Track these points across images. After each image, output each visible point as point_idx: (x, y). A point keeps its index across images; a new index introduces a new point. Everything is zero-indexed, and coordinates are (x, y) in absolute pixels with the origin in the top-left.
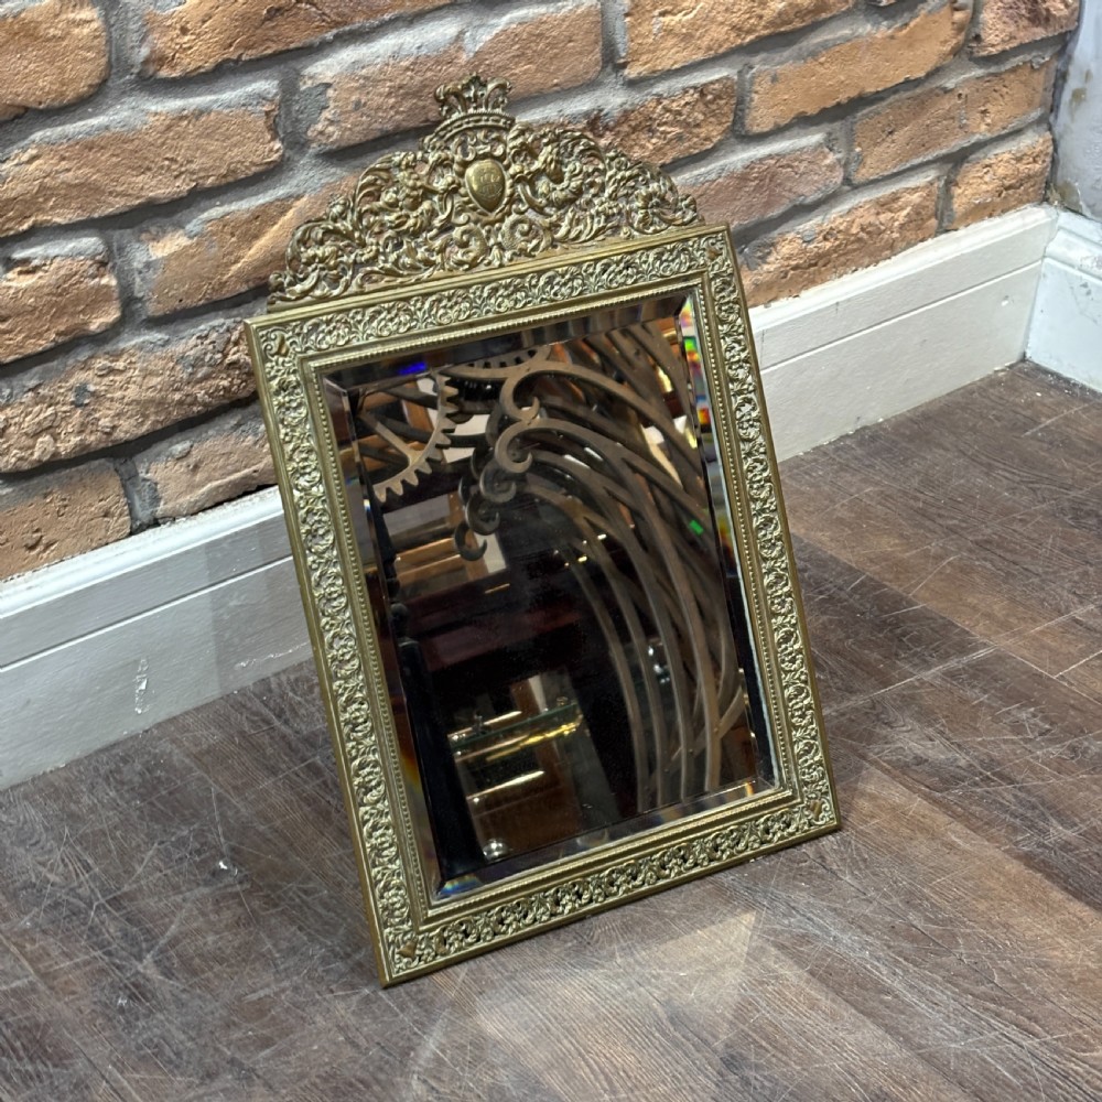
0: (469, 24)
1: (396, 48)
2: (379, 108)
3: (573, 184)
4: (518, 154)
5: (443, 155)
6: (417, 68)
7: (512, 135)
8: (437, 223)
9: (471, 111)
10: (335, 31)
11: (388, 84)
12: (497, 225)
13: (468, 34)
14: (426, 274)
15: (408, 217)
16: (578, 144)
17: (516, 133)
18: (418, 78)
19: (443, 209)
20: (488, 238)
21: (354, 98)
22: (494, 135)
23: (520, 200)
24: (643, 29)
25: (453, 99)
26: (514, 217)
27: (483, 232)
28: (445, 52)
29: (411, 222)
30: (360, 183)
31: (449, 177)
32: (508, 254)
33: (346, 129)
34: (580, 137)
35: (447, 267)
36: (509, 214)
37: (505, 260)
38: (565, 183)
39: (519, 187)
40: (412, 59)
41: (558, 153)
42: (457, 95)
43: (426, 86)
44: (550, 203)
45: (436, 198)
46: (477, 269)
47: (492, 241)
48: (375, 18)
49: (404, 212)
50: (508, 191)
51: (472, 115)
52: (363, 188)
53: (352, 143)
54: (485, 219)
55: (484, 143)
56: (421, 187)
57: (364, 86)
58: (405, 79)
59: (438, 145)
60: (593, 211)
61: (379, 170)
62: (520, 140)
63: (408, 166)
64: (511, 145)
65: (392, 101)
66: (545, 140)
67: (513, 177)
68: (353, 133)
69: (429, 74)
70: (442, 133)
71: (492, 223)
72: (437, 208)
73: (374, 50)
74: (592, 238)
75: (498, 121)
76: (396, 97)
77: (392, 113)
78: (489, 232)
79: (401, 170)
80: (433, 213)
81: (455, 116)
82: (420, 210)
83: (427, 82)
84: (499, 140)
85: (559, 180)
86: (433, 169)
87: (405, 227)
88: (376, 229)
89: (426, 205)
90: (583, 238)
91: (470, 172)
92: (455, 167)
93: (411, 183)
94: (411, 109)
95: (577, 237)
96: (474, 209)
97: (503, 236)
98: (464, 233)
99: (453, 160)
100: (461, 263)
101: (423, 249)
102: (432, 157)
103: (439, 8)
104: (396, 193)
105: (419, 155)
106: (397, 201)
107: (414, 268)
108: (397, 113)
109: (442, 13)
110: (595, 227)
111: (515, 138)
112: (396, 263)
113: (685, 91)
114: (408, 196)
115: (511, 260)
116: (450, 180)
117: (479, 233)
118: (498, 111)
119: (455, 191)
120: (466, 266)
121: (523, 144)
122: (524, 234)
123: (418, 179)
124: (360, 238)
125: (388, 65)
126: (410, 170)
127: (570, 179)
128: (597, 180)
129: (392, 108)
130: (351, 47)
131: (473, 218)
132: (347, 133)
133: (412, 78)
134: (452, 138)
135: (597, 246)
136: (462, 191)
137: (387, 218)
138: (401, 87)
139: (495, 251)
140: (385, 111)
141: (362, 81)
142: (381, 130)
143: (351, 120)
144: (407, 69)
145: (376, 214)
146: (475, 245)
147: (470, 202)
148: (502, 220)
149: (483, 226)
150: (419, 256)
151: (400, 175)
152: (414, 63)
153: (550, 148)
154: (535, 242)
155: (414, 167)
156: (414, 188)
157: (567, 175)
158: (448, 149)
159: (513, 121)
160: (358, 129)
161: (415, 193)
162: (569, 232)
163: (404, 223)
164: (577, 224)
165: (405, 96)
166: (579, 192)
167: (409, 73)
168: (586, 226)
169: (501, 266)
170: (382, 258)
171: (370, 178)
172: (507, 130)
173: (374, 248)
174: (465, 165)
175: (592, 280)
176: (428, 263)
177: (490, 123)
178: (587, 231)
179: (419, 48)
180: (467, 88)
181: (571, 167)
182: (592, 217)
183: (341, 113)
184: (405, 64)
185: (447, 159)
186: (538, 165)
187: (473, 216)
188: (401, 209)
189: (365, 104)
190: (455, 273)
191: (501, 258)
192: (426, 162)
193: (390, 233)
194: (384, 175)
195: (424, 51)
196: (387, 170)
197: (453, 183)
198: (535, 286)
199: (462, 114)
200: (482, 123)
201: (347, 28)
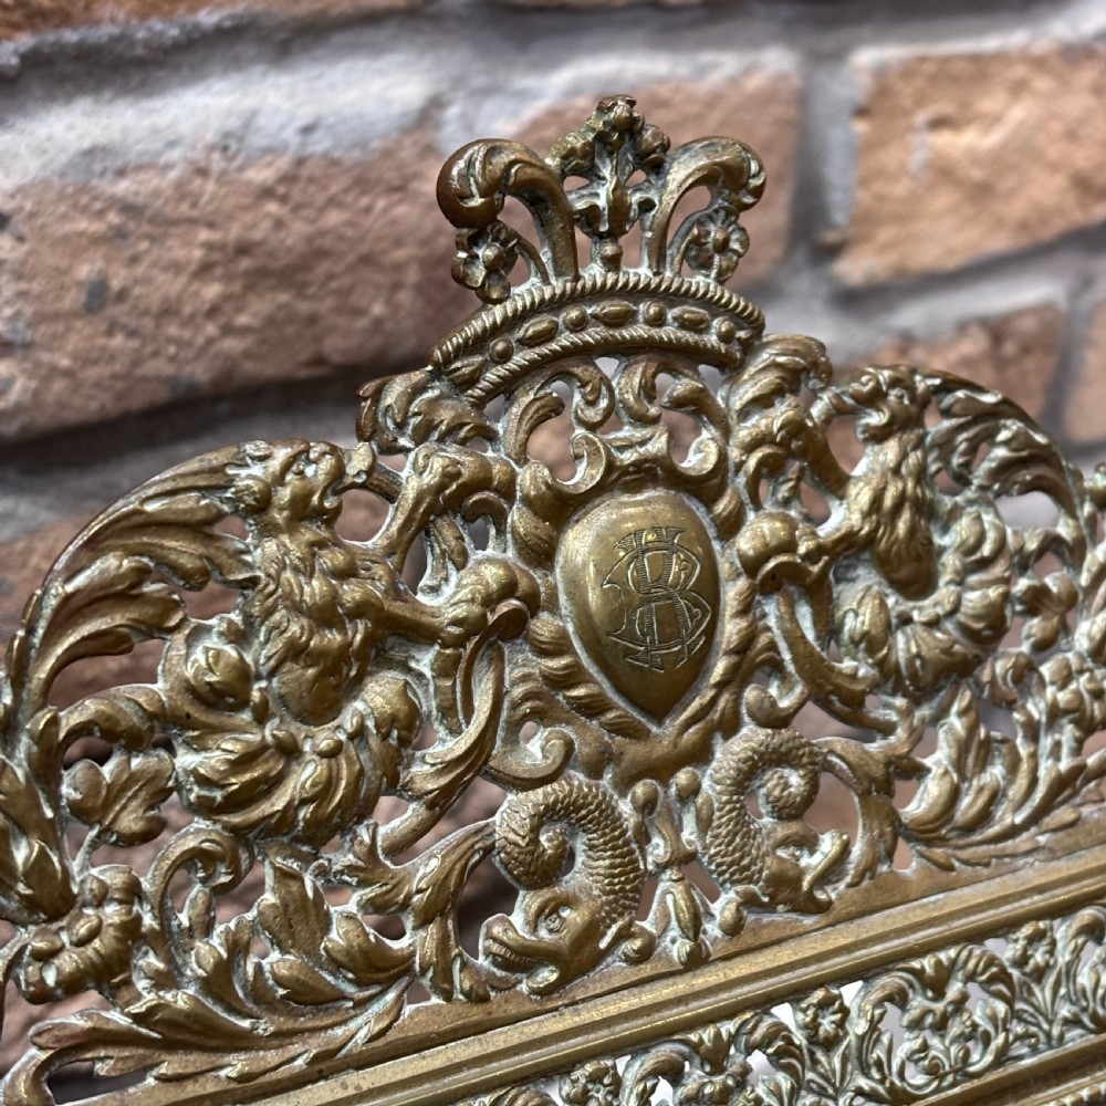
0: (458, 82)
1: (233, 123)
2: (168, 311)
3: (973, 599)
4: (771, 469)
5: (468, 465)
6: (297, 194)
7: (747, 391)
8: (423, 773)
9: (594, 273)
10: (25, 41)
11: (204, 235)
12: (682, 777)
13: (453, 112)
14: (361, 1029)
15: (290, 751)
16: (989, 437)
17: (769, 379)
18: (298, 229)
19: (454, 712)
20: (643, 837)
21: (85, 271)
22: (681, 386)
23: (776, 667)
24: (890, 157)
25: (516, 215)
26: (751, 736)
27: (625, 807)
28: (387, 154)
29: (306, 775)
30: (59, 589)
31: (491, 563)
32: (724, 907)
33: (54, 372)
34: (994, 414)
35: (461, 980)
36: (730, 727)
37: (712, 929)
38: (944, 593)
39: (772, 610)
40: (283, 163)
41: (921, 475)
42: (540, 195)
43: (321, 254)
44: (890, 677)
45: (425, 661)
46: (593, 983)
47: (658, 849)
48: (167, 17)
49: (270, 731)
50: (731, 629)
51: (599, 293)
52: (72, 610)
53: (71, 417)
54: (634, 751)
55: (643, 420)
56: (359, 611)
57: (120, 234)
58: (259, 224)
59: (446, 416)
60: (1036, 709)
61: (161, 525)
62: (781, 413)
63: (302, 511)
64: (744, 432)
65: (212, 291)
66: (876, 419)
67: (751, 566)
68: (77, 387)
69: (334, 218)
70: (464, 366)
71: (662, 770)
72: (429, 704)
73: (162, 120)
74: (1035, 819)
75: (697, 326)
76: (228, 278)
77: (211, 329)
78: (647, 807)
79: (269, 530)
80: (406, 729)
81: (527, 290)
82: (348, 720)
83: (327, 242)
84: (697, 407)
85: (918, 583)
86: (420, 527)
87: (278, 802)
88: (130, 820)
89: (378, 695)
90: (1006, 817)
91: (579, 543)
92: (517, 517)
93: (315, 589)
94: (271, 321)
95: (984, 817)
96: (592, 708)
97: (704, 824)
98: (546, 816)
99: (508, 490)
100: (522, 959)
101: (352, 903)
102: (417, 472)
103: (371, 19)
104: (240, 637)
105: (359, 458)
106: (244, 675)
107: (307, 998)
108: (228, 330)
109: (379, 35)
110: (1046, 771)
111: (763, 402)
112: (218, 982)
113: (962, 328)
114: (295, 652)
115: (734, 929)
116: (492, 575)
117: (609, 817)
118: (700, 281)
119: (514, 627)
120: (548, 975)
121: (795, 428)
122: (787, 811)
123: (346, 573)
124: (40, 866)
125: (203, 172)
126: (309, 533)
127: (960, 582)
128: (1052, 582)
129: (212, 312)
130: (83, 104)
131: (582, 749)
132: (59, 385)
133: (279, 224)
134: (507, 388)
135: (1053, 854)
136: (543, 625)
137: (186, 760)
138: (243, 249)
139: (670, 894)
140: (190, 321)
141: (113, 218)
142: (172, 382)
143: (74, 342)
144: (267, 193)
145: (135, 742)
146: (586, 875)
147: (573, 676)
148: (700, 755)
149: (624, 784)
150: (337, 937)
151: (263, 553)
152: (288, 178)
153: (891, 450)
154: (828, 844)
155: (329, 518)
156: (326, 615)
157: (950, 562)
158: (490, 436)
159: (757, 326)
160: (93, 373)
161: (333, 638)
162: (954, 795)
163: (271, 784)
164: (983, 763)
165: (258, 279)
166: (991, 630)
167: (272, 207)
168: (1013, 768)
169: (697, 960)
170: (153, 961)
171: (111, 564)
172: (730, 367)
173: (112, 913)
174: (560, 508)
175: (1043, 995)
176: (376, 969)
177: (669, 332)
178: (1015, 791)
179: (308, 130)
180: (583, 165)
181: (962, 529)
182: (1032, 731)
183: (40, 318)
184: (261, 175)
185: (482, 482)
186: (843, 517)
187: (587, 736)
188: (261, 717)
189: (122, 296)
190: (499, 1004)
191: (694, 927)
192: (389, 494)
193: (196, 833)
194: (184, 551)
195: (320, 144)
196: (199, 528)
197: (508, 589)
198: (829, 1044)
199: (558, 285)
200: (639, 331)
201: (70, 36)
